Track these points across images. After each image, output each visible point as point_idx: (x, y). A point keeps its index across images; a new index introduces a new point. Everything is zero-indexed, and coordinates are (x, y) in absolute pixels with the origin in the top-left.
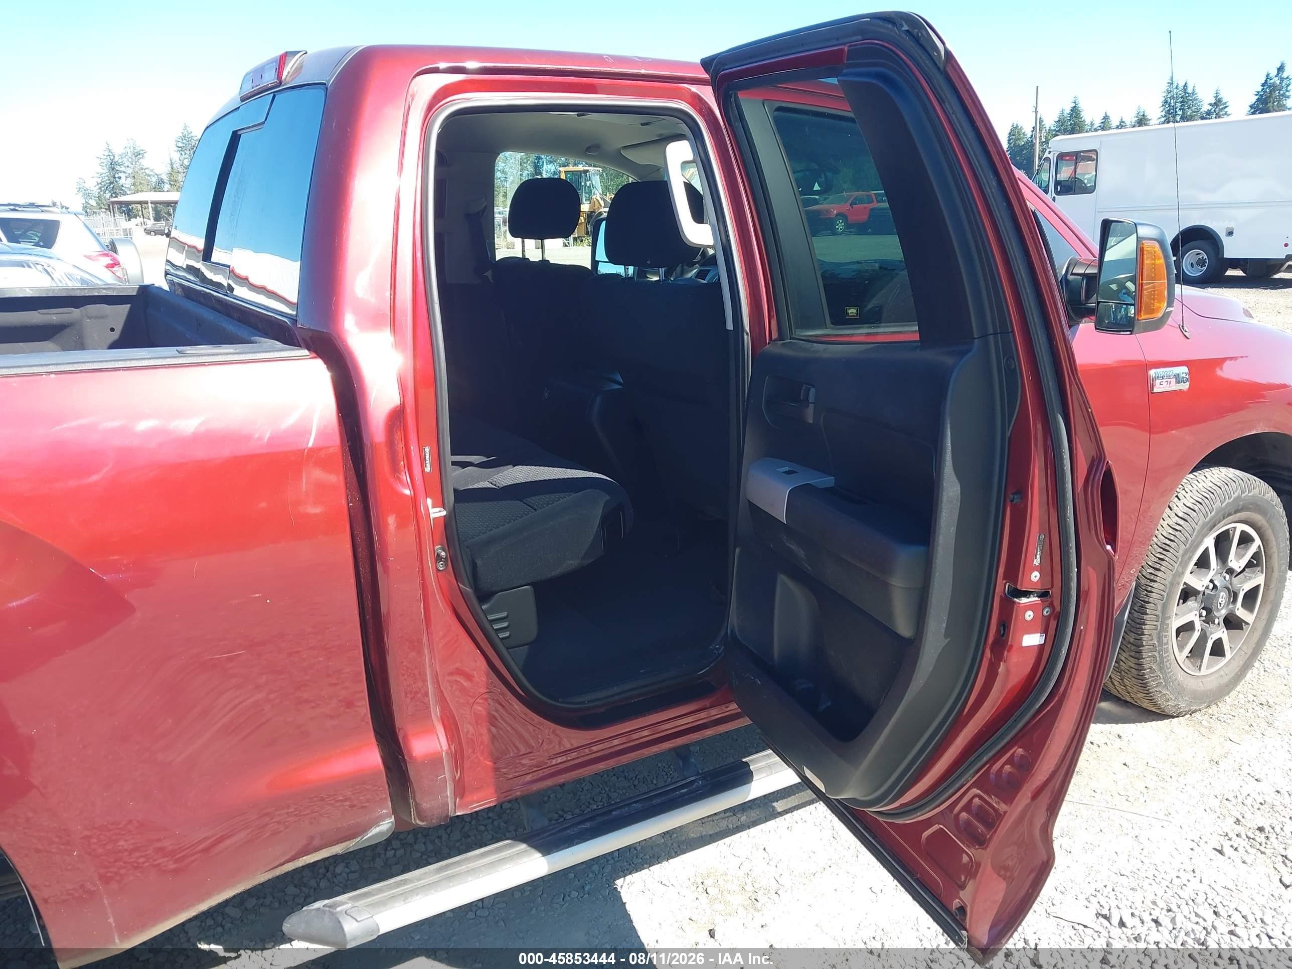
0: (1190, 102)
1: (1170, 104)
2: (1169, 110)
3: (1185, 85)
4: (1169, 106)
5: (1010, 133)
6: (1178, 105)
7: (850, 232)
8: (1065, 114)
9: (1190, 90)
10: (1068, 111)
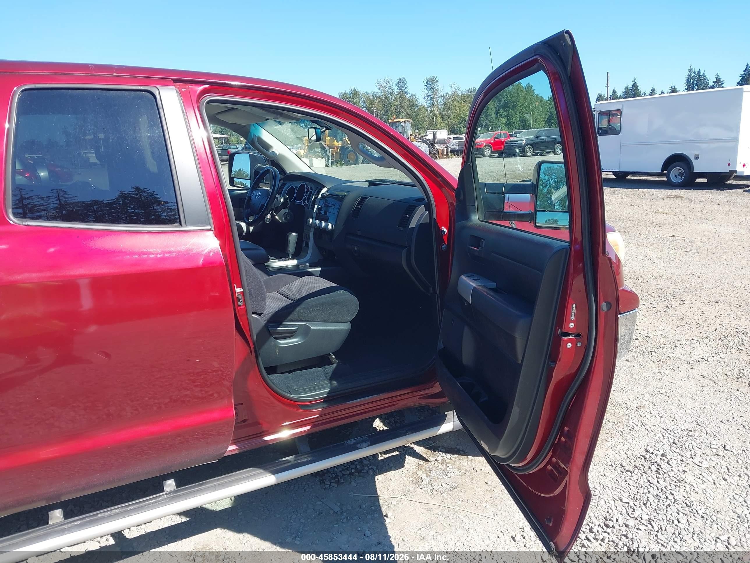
0: (702, 81)
1: (690, 81)
2: (689, 86)
3: (699, 71)
4: (690, 83)
5: (597, 99)
6: (695, 82)
7: (494, 156)
8: (629, 88)
9: (702, 74)
10: (630, 86)
